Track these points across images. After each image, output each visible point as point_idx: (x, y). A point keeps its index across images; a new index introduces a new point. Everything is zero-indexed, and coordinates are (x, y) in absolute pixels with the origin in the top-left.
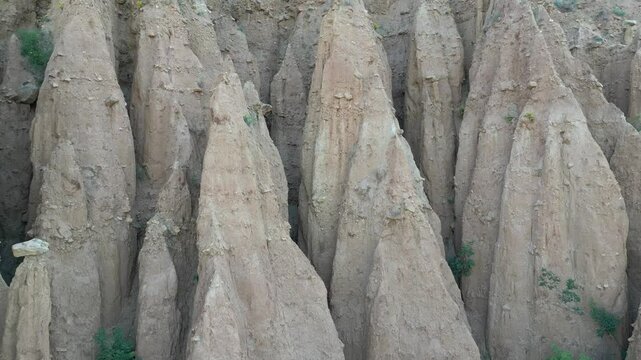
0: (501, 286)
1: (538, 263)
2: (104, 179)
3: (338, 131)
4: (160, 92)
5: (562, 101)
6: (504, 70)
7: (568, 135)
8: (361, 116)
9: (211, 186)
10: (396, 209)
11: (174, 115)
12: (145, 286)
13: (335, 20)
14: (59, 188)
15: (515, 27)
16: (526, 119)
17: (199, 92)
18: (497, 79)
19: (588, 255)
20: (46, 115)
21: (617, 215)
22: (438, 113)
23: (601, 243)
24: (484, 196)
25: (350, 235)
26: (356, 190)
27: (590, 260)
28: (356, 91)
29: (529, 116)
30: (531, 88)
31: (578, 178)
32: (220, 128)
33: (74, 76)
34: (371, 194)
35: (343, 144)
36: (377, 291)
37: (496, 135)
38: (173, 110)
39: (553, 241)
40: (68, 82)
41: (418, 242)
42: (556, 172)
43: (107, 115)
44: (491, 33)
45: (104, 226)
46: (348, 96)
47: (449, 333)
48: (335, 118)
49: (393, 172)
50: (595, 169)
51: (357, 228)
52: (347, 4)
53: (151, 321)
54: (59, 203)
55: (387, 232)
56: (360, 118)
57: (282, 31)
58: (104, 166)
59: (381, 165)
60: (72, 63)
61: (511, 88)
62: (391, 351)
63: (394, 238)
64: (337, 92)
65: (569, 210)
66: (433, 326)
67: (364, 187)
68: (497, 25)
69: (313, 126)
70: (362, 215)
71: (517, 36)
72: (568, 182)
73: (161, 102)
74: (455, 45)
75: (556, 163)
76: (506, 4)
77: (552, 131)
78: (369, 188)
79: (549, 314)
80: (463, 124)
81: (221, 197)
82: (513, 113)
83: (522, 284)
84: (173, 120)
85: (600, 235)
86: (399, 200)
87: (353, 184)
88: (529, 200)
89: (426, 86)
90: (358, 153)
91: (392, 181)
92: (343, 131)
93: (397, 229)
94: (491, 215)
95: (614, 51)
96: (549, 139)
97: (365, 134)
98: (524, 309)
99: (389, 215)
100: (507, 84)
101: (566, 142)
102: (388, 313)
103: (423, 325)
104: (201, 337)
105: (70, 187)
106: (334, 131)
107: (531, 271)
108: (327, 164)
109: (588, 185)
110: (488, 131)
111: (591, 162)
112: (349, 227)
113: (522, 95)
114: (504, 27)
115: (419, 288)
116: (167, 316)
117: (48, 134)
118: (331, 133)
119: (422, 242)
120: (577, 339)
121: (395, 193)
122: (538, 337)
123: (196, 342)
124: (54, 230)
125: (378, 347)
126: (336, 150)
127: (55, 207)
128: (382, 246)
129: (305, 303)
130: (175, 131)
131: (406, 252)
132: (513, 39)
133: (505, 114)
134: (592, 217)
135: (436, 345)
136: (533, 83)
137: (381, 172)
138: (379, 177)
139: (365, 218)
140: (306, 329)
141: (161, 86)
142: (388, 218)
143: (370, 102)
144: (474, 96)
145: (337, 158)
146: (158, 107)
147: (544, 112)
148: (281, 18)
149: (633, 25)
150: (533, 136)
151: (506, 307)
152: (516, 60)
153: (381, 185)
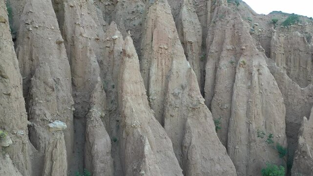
0: (234, 138)
1: (251, 127)
2: (62, 86)
3: (162, 64)
4: (80, 38)
5: (257, 56)
6: (228, 40)
7: (261, 71)
8: (172, 58)
9: (129, 91)
10: (195, 103)
11: (89, 51)
12: (96, 146)
13: (158, 9)
14: (43, 91)
15: (232, 21)
16: (242, 63)
17: (98, 39)
18: (225, 44)
19: (272, 123)
20: (25, 47)
21: (282, 106)
22: (194, 58)
23: (277, 117)
24: (222, 97)
25: (171, 116)
26: (173, 94)
27: (273, 125)
28: (169, 45)
29: (243, 62)
30: (242, 49)
31: (266, 90)
32: (130, 60)
33: (40, 25)
34: (180, 96)
35: (164, 71)
36: (190, 143)
37: (226, 69)
38: (88, 48)
39: (257, 117)
40: (37, 28)
41: (206, 119)
42: (257, 87)
43: (58, 49)
44: (219, 24)
45: (64, 113)
46: (166, 47)
47: (223, 161)
48: (160, 58)
49: (191, 85)
50: (273, 86)
51: (175, 113)
52: (163, 2)
53: (102, 165)
54: (43, 99)
55: (190, 114)
56: (171, 58)
57: (107, 11)
58: (61, 78)
59: (184, 82)
60: (38, 17)
61: (232, 49)
62: (199, 171)
63: (194, 117)
64: (160, 45)
65: (263, 104)
66: (216, 158)
67: (177, 93)
68: (222, 20)
69: (147, 61)
70: (177, 106)
71: (234, 26)
72: (261, 92)
73: (82, 43)
74: (199, 27)
75: (257, 83)
76: (227, 11)
77: (255, 69)
78: (179, 93)
79: (257, 149)
80: (207, 64)
81: (134, 97)
82: (233, 60)
83: (243, 137)
84: (88, 54)
85: (276, 114)
86: (195, 99)
87: (171, 91)
88: (245, 99)
89: (189, 45)
90: (172, 75)
91: (190, 90)
92: (163, 64)
93: (195, 113)
94: (226, 106)
95: (260, 36)
96: (254, 72)
97: (175, 66)
98: (245, 148)
99: (191, 106)
100: (229, 47)
101: (260, 74)
102: (196, 153)
103: (212, 158)
104: (145, 171)
105: (49, 90)
106: (160, 64)
107: (248, 130)
108: (156, 81)
109: (270, 93)
110: (222, 68)
111: (271, 83)
112: (170, 112)
113: (238, 52)
114: (226, 21)
115: (208, 140)
116: (109, 161)
117: (27, 58)
118: (158, 65)
119: (208, 118)
120: (268, 160)
121: (193, 96)
122: (252, 160)
123: (143, 174)
124: (43, 116)
125: (193, 170)
126: (160, 73)
127: (41, 101)
128: (189, 121)
129: (165, 150)
130: (89, 60)
131: (201, 124)
132: (232, 27)
133: (230, 60)
134: (273, 106)
135: (218, 166)
136: (244, 47)
137: (184, 85)
138: (183, 88)
139: (178, 108)
140: (167, 164)
141: (81, 35)
142: (190, 108)
143: (176, 51)
144: (213, 51)
145: (161, 77)
146: (80, 46)
147: (249, 60)
148: (107, 4)
149: (257, 25)
150: (245, 71)
151: (237, 147)
152: (233, 36)
153: (184, 92)
